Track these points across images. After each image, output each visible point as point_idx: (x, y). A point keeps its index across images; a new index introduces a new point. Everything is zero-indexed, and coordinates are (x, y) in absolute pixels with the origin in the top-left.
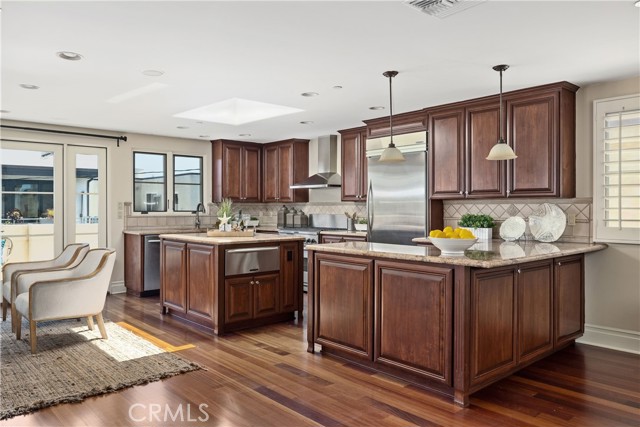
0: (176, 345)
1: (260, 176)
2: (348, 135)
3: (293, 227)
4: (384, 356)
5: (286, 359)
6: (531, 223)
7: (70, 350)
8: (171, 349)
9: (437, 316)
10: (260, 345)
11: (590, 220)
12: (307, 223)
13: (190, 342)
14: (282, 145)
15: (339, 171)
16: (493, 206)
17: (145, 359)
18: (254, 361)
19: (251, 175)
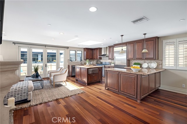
0: (80, 87)
1: (93, 55)
2: (110, 47)
3: (99, 64)
4: (121, 91)
5: (101, 91)
6: (149, 65)
7: (60, 87)
8: (79, 88)
9: (134, 84)
10: (95, 87)
11: (162, 64)
12: (101, 63)
13: (82, 86)
14: (97, 49)
15: (108, 54)
16: (140, 61)
17: (74, 90)
18: (95, 91)
19: (91, 54)
